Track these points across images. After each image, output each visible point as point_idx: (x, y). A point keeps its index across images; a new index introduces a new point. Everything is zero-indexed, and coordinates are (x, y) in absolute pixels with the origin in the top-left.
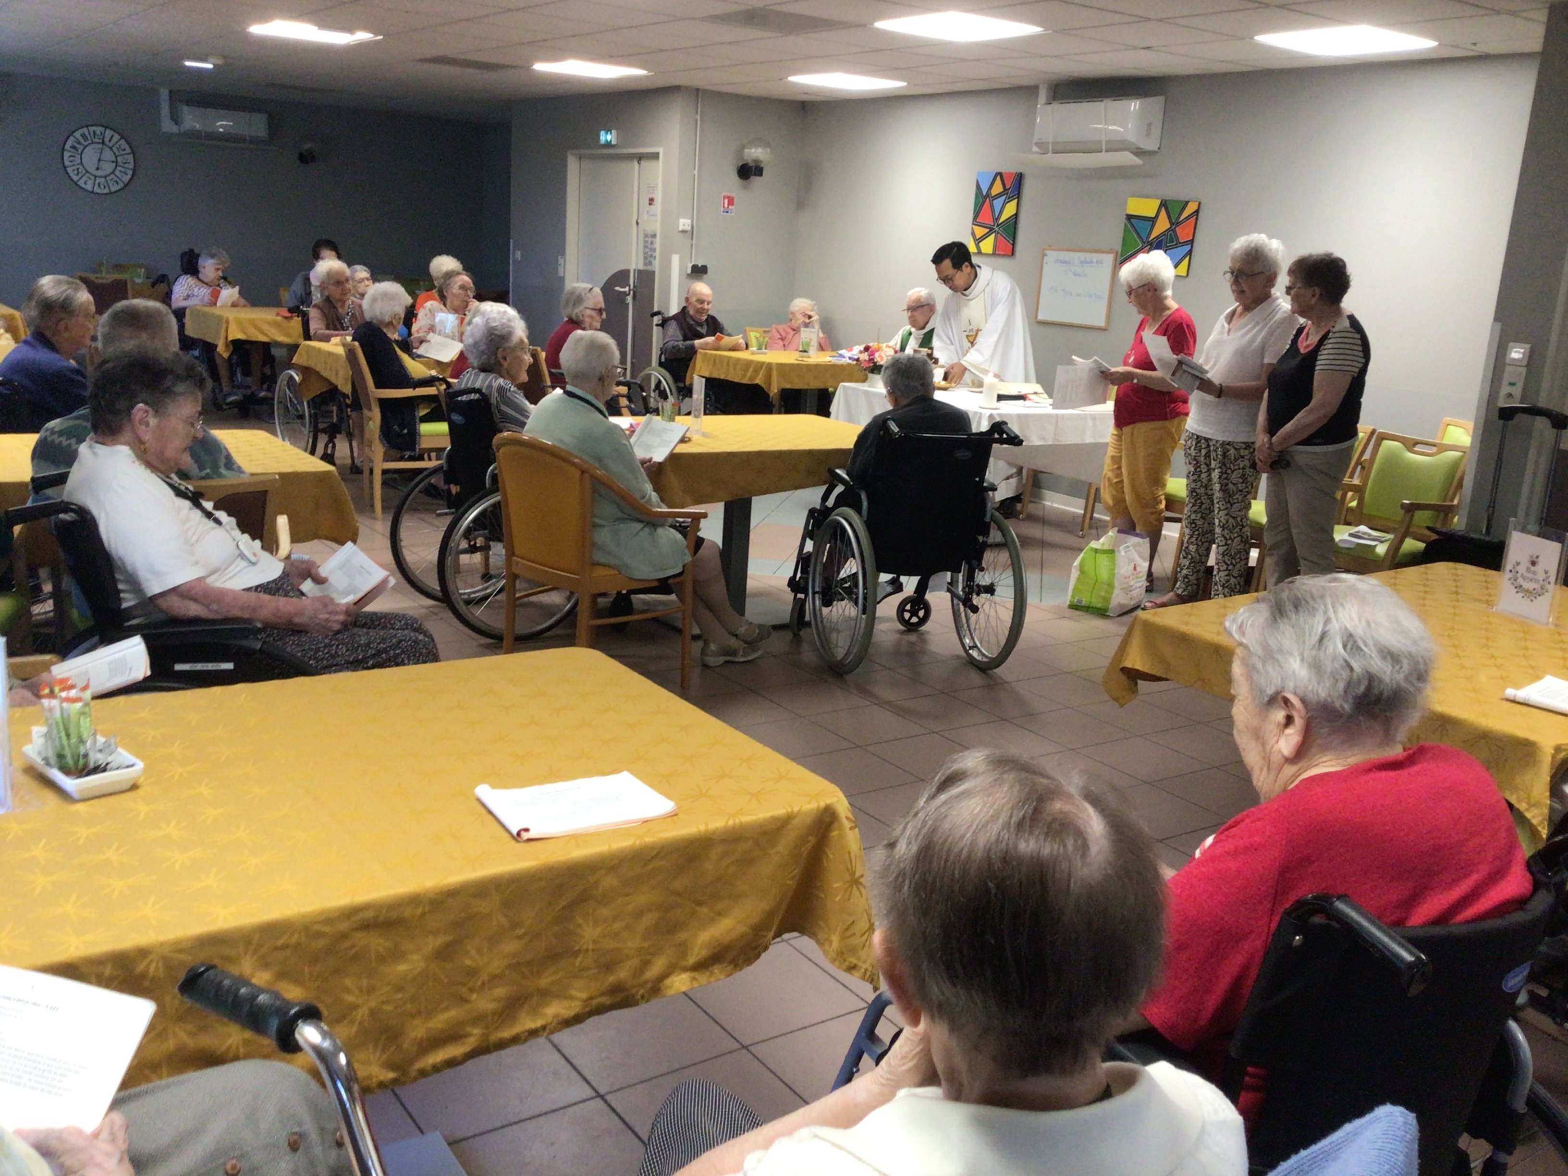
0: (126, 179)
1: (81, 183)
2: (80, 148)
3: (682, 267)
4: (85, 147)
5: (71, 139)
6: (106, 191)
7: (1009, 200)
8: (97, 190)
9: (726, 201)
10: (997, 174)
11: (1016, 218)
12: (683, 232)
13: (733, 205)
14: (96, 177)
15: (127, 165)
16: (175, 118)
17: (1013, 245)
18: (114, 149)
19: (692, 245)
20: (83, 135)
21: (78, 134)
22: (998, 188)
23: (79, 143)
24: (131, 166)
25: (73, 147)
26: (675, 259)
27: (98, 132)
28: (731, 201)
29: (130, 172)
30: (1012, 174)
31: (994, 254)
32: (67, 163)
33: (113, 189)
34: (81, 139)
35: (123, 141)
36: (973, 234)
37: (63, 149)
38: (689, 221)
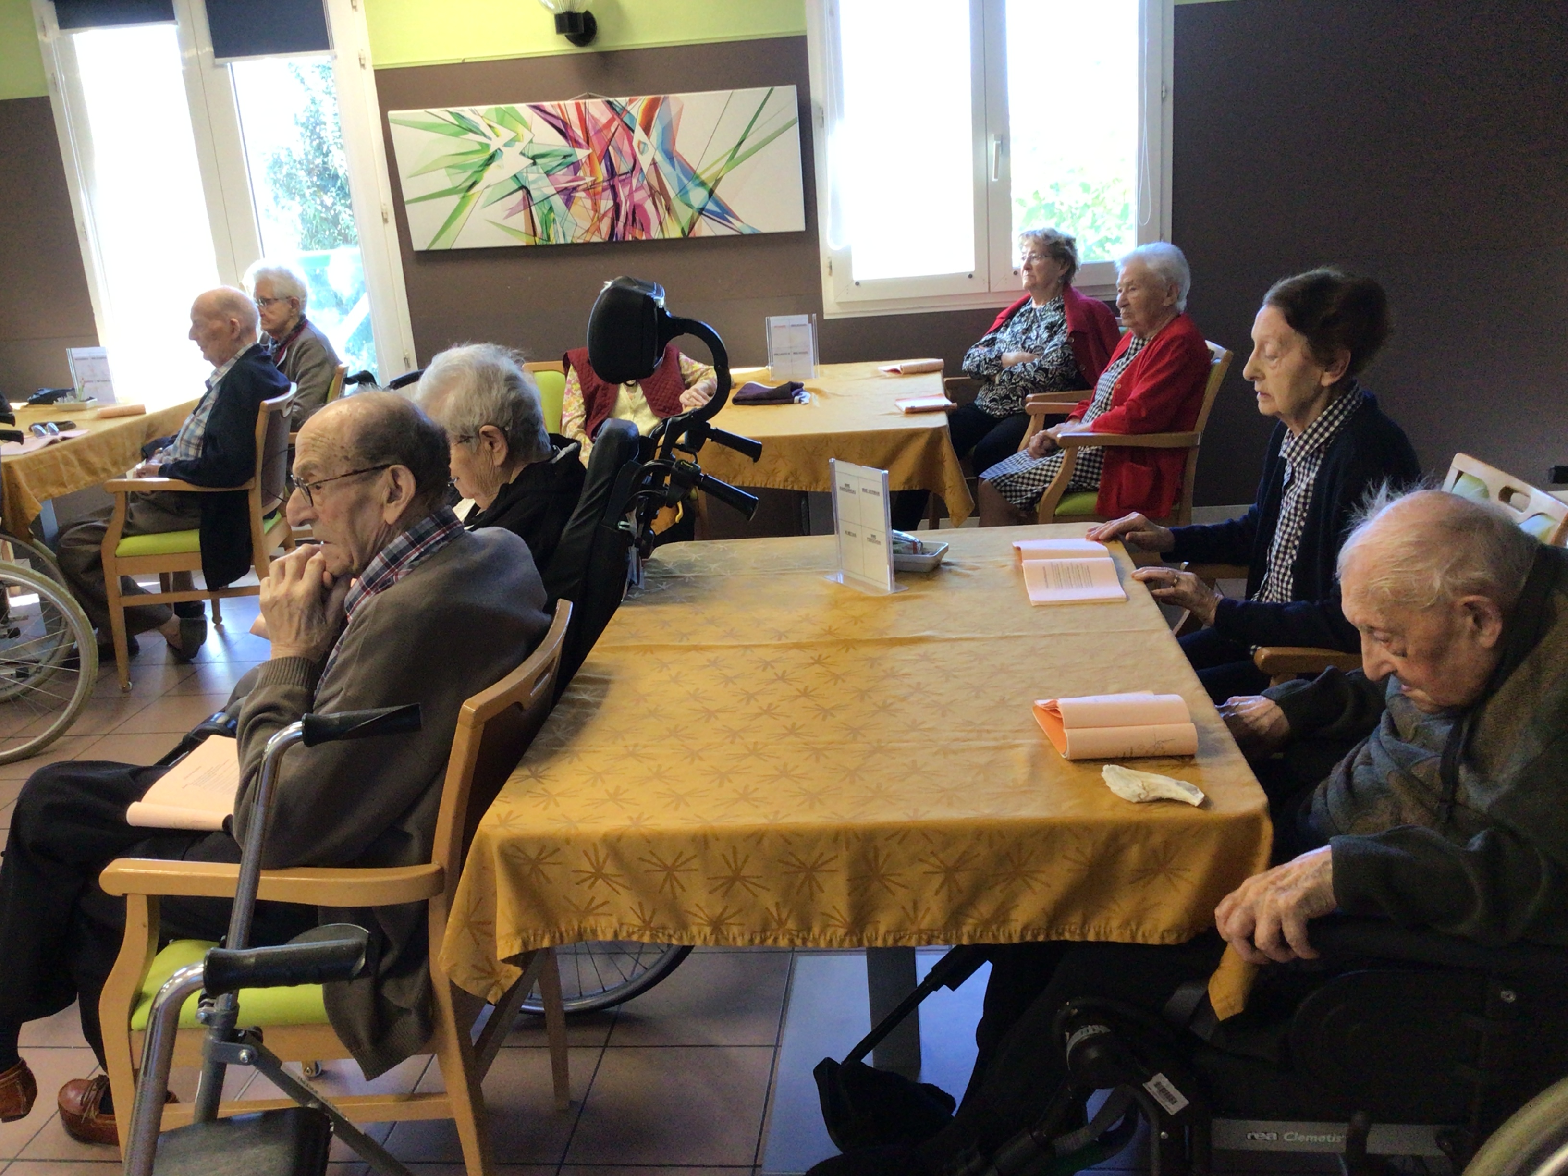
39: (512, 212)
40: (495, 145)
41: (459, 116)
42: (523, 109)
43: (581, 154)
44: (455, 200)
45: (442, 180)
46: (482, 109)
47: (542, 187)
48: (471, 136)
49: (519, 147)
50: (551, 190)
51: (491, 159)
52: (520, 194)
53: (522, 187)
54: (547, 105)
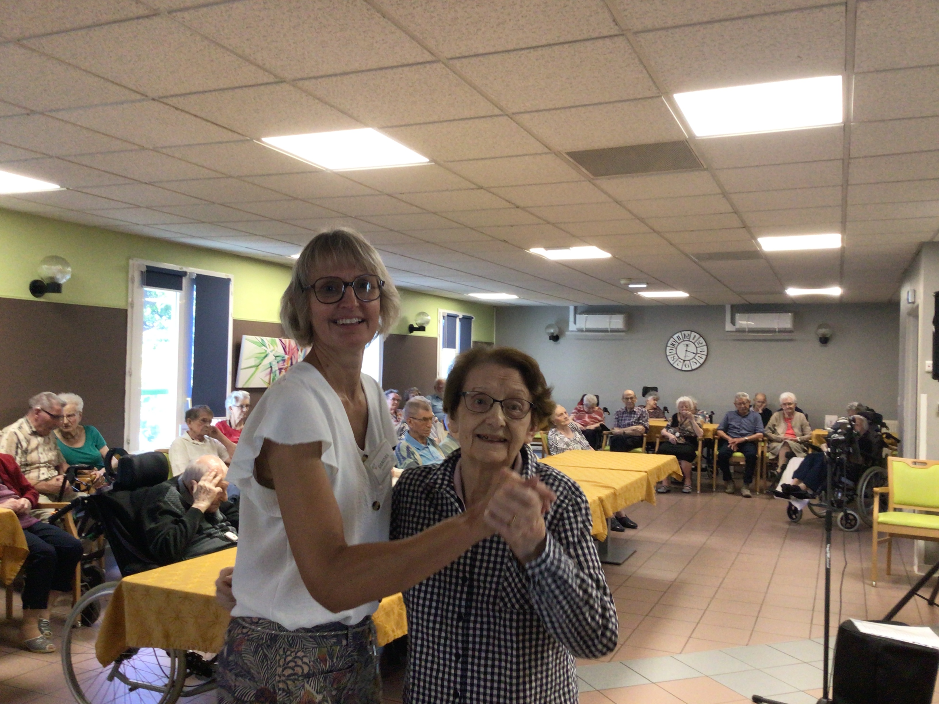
0: (702, 361)
1: (675, 365)
2: (676, 344)
4: (679, 344)
5: (672, 339)
6: (690, 369)
8: (684, 369)
14: (684, 361)
15: (703, 353)
16: (733, 322)
18: (696, 344)
20: (678, 337)
21: (675, 337)
23: (675, 341)
24: (705, 353)
25: (673, 344)
27: (687, 335)
29: (704, 357)
32: (668, 354)
33: (694, 368)
34: (677, 339)
35: (701, 339)
37: (667, 346)
39: (267, 375)
40: (268, 351)
41: (262, 340)
42: (277, 340)
43: (287, 357)
44: (254, 369)
45: (253, 362)
46: (269, 339)
47: (276, 368)
48: (264, 347)
49: (274, 352)
50: (277, 368)
51: (266, 356)
52: (270, 369)
53: (271, 367)
54: (283, 340)
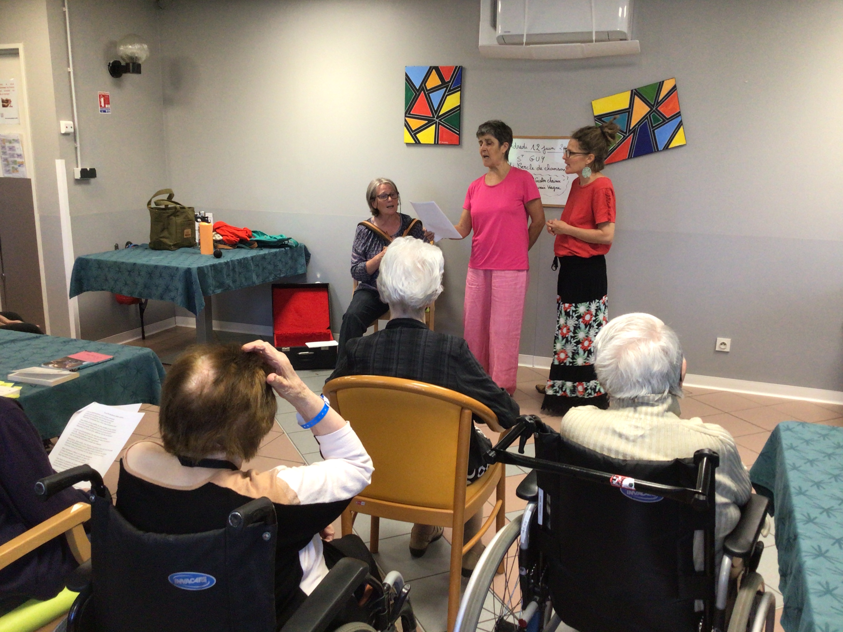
3: (69, 173)
7: (451, 92)
9: (102, 100)
10: (431, 69)
11: (460, 109)
12: (66, 134)
13: (109, 104)
17: (459, 135)
19: (76, 148)
22: (434, 81)
26: (60, 165)
28: (107, 101)
30: (451, 68)
31: (436, 143)
36: (407, 126)
38: (71, 123)
